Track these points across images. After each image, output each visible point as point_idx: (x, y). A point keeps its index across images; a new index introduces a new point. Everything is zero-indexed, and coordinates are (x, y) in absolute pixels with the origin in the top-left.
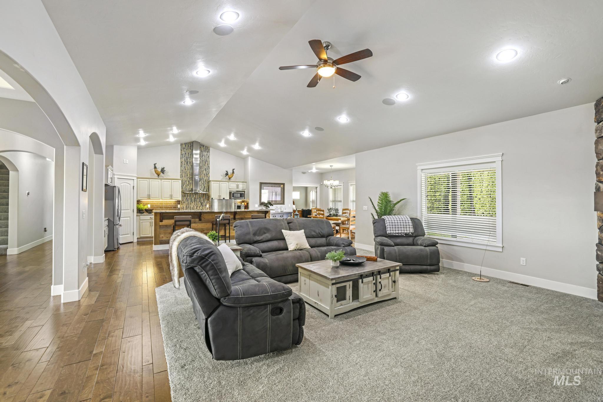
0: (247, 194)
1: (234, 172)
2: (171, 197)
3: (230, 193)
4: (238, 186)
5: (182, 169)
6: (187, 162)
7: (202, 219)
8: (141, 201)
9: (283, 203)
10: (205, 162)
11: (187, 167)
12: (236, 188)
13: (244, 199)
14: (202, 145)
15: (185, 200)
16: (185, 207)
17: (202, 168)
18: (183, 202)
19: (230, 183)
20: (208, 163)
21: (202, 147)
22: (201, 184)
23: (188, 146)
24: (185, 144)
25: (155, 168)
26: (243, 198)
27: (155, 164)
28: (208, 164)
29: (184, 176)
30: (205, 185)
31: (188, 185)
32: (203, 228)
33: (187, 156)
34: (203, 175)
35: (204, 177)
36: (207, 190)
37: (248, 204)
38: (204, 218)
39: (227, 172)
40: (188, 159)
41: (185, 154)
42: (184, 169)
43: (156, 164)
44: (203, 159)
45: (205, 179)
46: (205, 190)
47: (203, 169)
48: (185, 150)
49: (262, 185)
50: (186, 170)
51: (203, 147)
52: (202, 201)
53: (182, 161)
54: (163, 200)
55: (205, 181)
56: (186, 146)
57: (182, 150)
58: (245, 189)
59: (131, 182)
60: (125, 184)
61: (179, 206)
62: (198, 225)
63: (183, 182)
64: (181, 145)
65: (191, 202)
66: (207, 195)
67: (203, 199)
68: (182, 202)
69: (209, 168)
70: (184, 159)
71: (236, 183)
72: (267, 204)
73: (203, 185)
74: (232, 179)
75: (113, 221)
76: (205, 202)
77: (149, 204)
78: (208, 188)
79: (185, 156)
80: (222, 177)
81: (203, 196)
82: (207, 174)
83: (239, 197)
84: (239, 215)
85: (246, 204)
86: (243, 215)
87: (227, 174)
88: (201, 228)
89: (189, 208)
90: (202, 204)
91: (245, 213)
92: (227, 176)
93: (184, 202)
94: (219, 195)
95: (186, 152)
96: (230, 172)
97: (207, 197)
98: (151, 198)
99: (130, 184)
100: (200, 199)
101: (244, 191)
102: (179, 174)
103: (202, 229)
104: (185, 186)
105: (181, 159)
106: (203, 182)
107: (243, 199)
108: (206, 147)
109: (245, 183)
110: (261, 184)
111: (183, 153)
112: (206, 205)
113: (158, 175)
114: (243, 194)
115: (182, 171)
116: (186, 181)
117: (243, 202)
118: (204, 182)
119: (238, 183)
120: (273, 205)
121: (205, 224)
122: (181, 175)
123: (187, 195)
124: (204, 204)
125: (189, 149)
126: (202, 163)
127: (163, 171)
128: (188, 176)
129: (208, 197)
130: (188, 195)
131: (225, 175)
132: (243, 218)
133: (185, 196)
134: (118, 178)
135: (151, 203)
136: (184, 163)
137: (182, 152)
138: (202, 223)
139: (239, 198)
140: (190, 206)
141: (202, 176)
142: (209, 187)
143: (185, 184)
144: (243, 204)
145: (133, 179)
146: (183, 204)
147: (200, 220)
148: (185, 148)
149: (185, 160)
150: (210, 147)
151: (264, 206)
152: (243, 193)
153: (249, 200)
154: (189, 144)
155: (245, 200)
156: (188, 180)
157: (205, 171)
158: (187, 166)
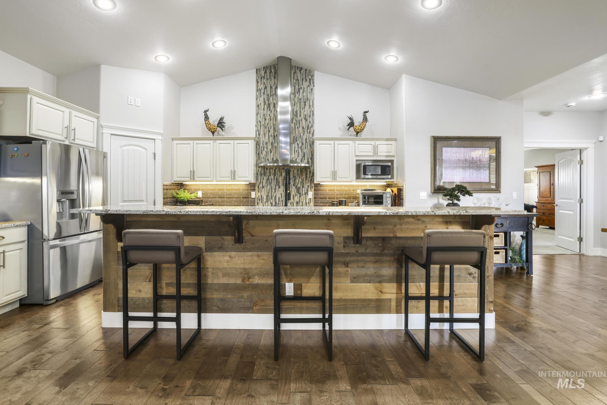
0: (397, 169)
1: (366, 118)
2: (233, 175)
3: (358, 166)
4: (375, 148)
5: (259, 119)
6: (269, 105)
7: (246, 236)
8: (186, 185)
9: (497, 189)
10: (305, 102)
11: (268, 115)
12: (371, 154)
13: (392, 178)
14: (298, 67)
15: (265, 181)
16: (265, 197)
17: (299, 114)
18: (261, 185)
19: (357, 142)
20: (311, 104)
21: (298, 72)
22: (296, 149)
23: (271, 72)
24: (265, 68)
25: (207, 118)
26: (390, 177)
27: (205, 112)
28: (312, 106)
29: (262, 133)
30: (305, 151)
31: (271, 152)
32: (247, 266)
33: (269, 92)
34: (301, 129)
35: (302, 135)
36: (310, 160)
37: (400, 190)
38: (252, 236)
39: (350, 119)
40: (271, 99)
41: (266, 88)
42: (264, 119)
43: (207, 111)
44: (301, 97)
45: (305, 137)
46: (306, 161)
47: (300, 116)
48: (265, 81)
49: (439, 144)
50: (267, 121)
51: (300, 71)
52: (299, 185)
53: (259, 103)
54: (217, 181)
55: (304, 143)
56: (266, 72)
57: (259, 81)
58: (394, 156)
59: (149, 145)
60: (132, 147)
61: (253, 195)
62: (230, 257)
63: (262, 145)
64: (258, 71)
65: (277, 187)
66: (310, 172)
67: (300, 180)
68: (258, 187)
69: (313, 115)
70: (262, 99)
71: (373, 143)
72: (453, 190)
73: (300, 150)
74: (364, 134)
75: (41, 230)
76: (306, 186)
77: (199, 190)
78: (310, 157)
79: (264, 93)
80: (341, 133)
81: (302, 174)
82: (309, 128)
83: (380, 173)
84: (375, 229)
85: (395, 190)
86: (391, 227)
87: (351, 124)
88: (242, 266)
89: (273, 198)
90: (298, 190)
91: (396, 220)
92: (352, 129)
93: (263, 187)
94: (333, 169)
95: (266, 84)
96: (358, 120)
97: (308, 176)
98: (196, 179)
99: (146, 149)
100: (295, 180)
101: (392, 161)
102: (254, 129)
103: (245, 269)
104: (264, 153)
105: (257, 99)
106: (300, 145)
107: (388, 179)
108: (306, 70)
109: (393, 142)
110: (437, 140)
111: (262, 86)
112: (306, 193)
113: (213, 133)
114: (389, 166)
115: (259, 123)
116: (267, 143)
117: (389, 186)
118: (302, 144)
119: (377, 143)
120: (470, 194)
121: (255, 253)
122: (258, 132)
123: (268, 171)
124: (304, 190)
125: (273, 78)
126: (298, 104)
127: (221, 124)
128: (270, 133)
129: (311, 175)
130: (270, 173)
131: (348, 127)
132: (390, 238)
133: (265, 174)
134: (112, 134)
135: (204, 188)
136: (263, 107)
137: (259, 84)
138: (245, 250)
139: (379, 177)
140: (275, 195)
141: (299, 131)
142: (312, 155)
143: (265, 149)
144: (389, 190)
145: (154, 139)
146: (261, 191)
147: (239, 240)
148: (264, 78)
149: (265, 102)
150: (314, 71)
151: (445, 195)
152: (390, 164)
153: (404, 180)
154: (272, 68)
155: (395, 180)
156: (271, 142)
157: (304, 121)
158: (269, 112)
